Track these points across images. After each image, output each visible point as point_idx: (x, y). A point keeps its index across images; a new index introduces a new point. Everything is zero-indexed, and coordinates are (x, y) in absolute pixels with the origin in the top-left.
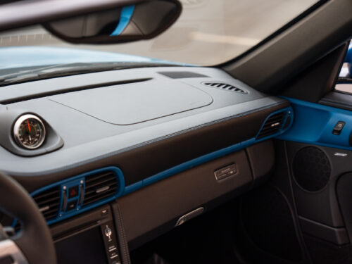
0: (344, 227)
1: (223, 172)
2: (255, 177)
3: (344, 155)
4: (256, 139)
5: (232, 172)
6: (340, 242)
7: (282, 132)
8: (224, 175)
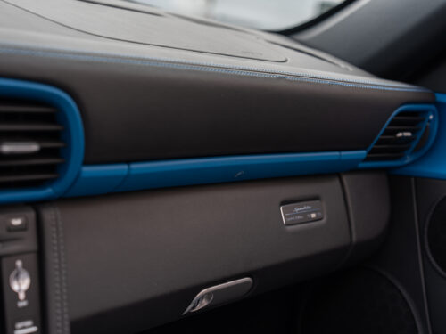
2: (354, 239)
5: (313, 216)
8: (299, 217)
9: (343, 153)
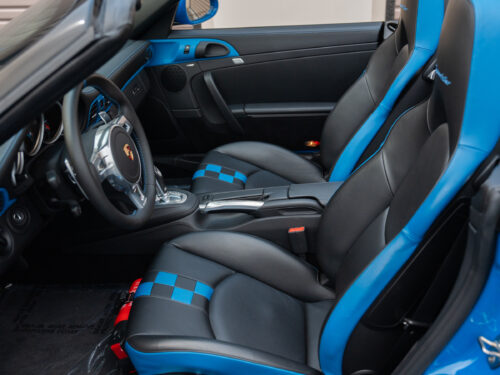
3: (192, 65)
6: (200, 116)
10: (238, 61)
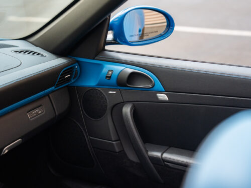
0: (119, 140)
1: (33, 112)
2: (57, 114)
3: (115, 92)
4: (55, 88)
5: (40, 112)
6: (117, 150)
7: (73, 81)
8: (35, 115)
9: (46, 91)
10: (163, 97)
